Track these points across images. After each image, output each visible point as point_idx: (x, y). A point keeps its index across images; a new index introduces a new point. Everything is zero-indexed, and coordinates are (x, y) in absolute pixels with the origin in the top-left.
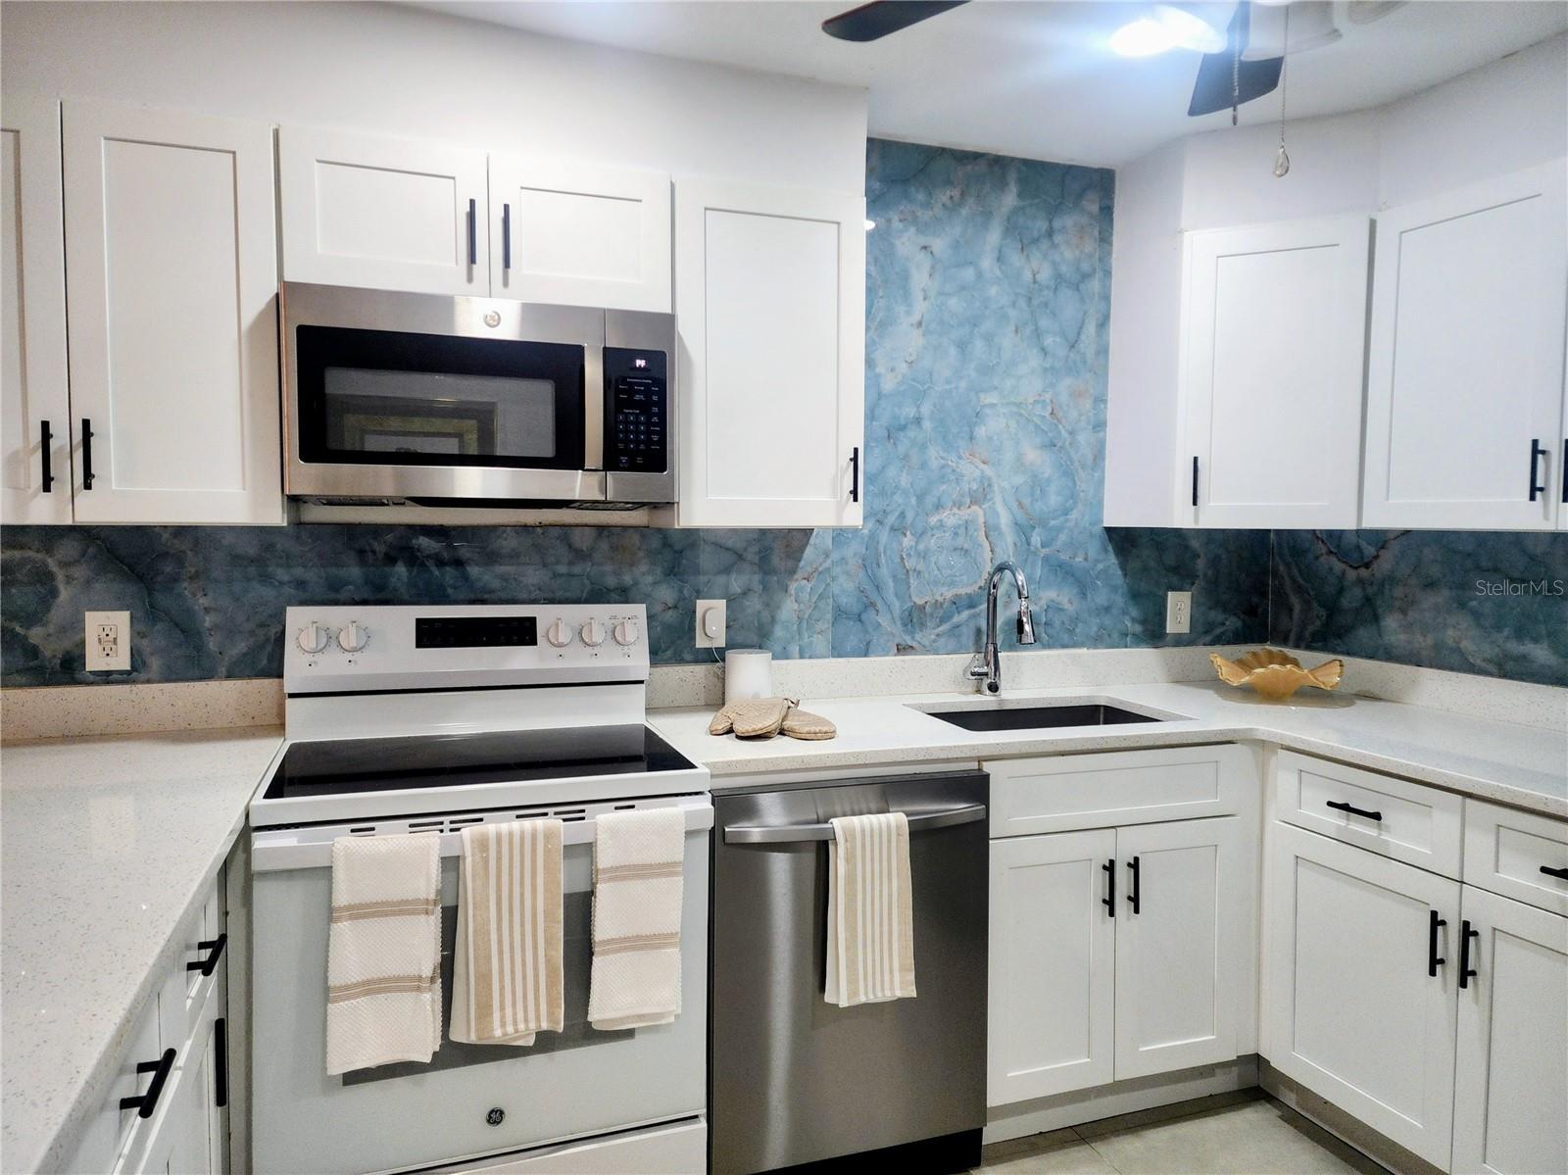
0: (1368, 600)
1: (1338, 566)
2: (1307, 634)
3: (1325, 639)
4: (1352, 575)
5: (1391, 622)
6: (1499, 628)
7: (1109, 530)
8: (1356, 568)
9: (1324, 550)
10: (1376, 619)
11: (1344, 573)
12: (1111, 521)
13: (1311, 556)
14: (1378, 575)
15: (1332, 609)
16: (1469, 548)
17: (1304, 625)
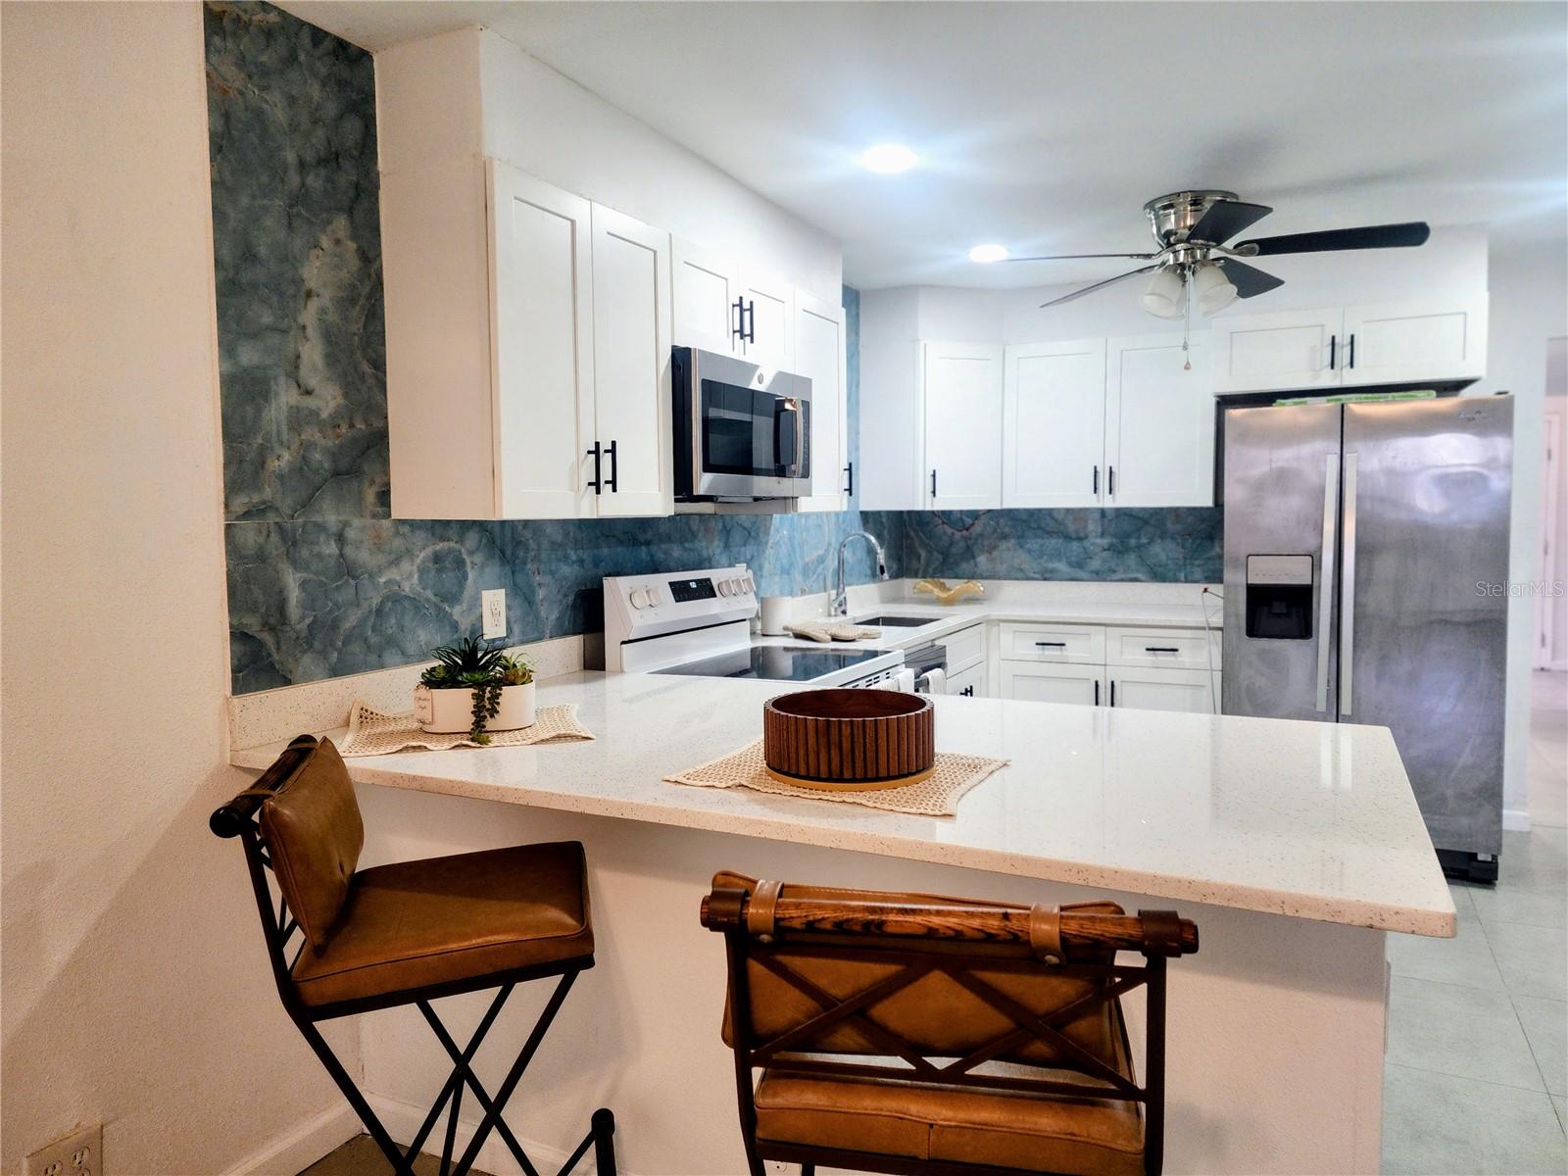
0: (968, 548)
1: (949, 530)
2: (931, 570)
3: (942, 571)
4: (958, 535)
5: (982, 559)
6: (1041, 557)
7: (861, 512)
8: (960, 531)
9: (940, 522)
10: (974, 557)
11: (953, 534)
12: (863, 508)
13: (932, 526)
14: (974, 534)
15: (946, 554)
16: (1024, 517)
17: (928, 565)
